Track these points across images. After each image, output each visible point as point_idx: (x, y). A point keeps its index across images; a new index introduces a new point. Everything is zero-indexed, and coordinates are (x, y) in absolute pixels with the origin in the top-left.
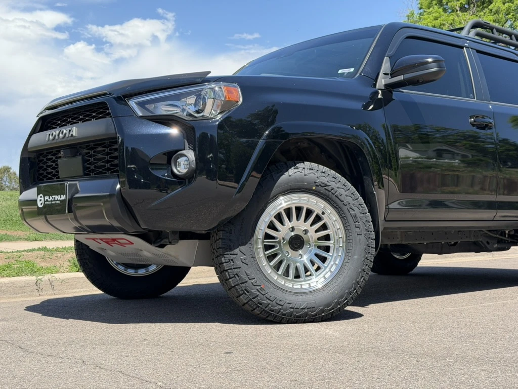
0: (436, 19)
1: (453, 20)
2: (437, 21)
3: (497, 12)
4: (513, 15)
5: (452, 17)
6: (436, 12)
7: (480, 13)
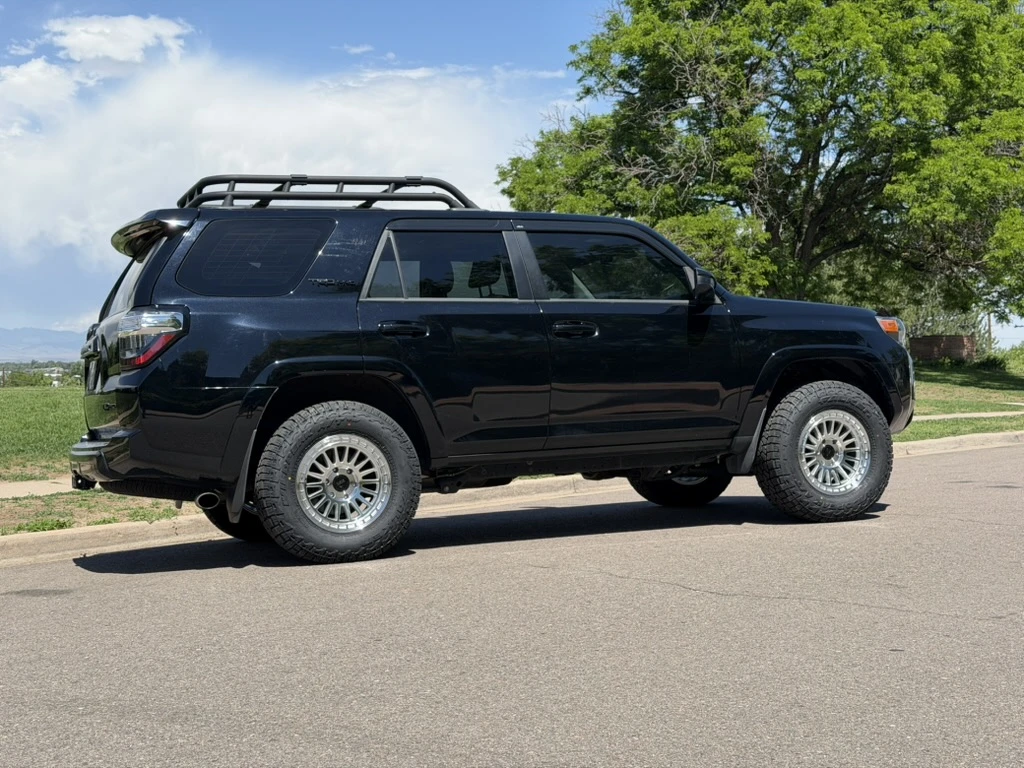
0: (646, 33)
1: (677, 36)
2: (648, 37)
3: (756, 20)
4: (786, 25)
5: (674, 31)
6: (647, 20)
7: (726, 22)
